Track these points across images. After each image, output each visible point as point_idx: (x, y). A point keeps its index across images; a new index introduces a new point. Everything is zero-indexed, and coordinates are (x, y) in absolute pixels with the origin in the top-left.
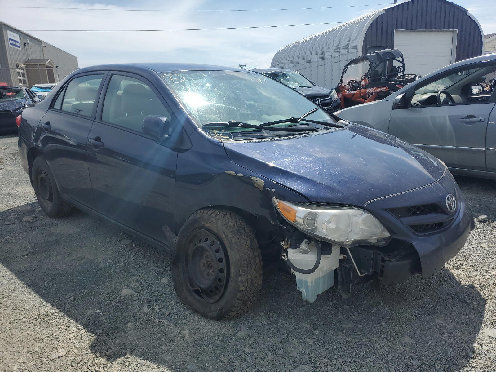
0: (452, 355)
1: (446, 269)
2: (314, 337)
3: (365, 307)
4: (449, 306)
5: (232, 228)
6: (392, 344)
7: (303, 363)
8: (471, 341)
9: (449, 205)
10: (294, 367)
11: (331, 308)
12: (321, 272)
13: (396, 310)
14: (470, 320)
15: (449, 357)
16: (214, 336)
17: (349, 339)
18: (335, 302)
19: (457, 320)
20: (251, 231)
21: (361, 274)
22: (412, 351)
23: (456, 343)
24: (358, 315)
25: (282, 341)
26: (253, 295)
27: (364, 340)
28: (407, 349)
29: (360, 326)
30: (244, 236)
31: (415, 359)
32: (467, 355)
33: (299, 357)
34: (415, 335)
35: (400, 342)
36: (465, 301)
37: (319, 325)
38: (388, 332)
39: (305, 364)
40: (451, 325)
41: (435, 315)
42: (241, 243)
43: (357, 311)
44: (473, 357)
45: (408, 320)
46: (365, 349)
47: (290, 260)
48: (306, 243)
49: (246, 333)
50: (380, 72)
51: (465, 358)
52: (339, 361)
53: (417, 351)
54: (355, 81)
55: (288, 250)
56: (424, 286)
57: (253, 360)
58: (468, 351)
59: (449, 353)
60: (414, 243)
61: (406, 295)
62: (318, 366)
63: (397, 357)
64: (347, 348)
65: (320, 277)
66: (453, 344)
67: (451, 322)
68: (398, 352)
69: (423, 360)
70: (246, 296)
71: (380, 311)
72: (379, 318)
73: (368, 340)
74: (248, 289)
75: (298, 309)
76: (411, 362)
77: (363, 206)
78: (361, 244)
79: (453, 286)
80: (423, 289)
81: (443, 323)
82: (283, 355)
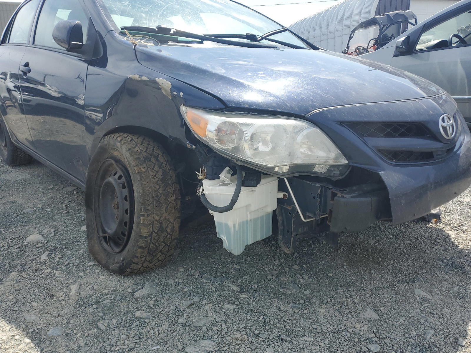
0: (432, 340)
1: (441, 230)
2: (237, 303)
3: (321, 269)
4: (438, 273)
5: (138, 154)
6: (345, 319)
7: (207, 338)
8: (464, 321)
9: (444, 128)
10: (193, 342)
11: (275, 268)
12: (248, 213)
13: (362, 275)
14: (467, 293)
15: (428, 343)
16: (106, 294)
17: (285, 309)
18: (283, 260)
19: (447, 291)
20: (167, 162)
21: (305, 219)
22: (372, 330)
23: (442, 324)
24: (309, 278)
25: (191, 305)
26: (165, 243)
27: (306, 311)
28: (366, 327)
29: (307, 292)
30: (154, 166)
31: (374, 342)
32: (456, 341)
33: (204, 329)
34: (382, 308)
35: (357, 317)
36: (462, 268)
37: (250, 288)
38: (344, 302)
39: (209, 339)
40: (437, 297)
41: (417, 283)
42: (148, 174)
43: (308, 273)
44: (464, 345)
45: (377, 288)
46: (304, 323)
47: (206, 196)
48: (228, 172)
49: (148, 292)
50: (390, 36)
51: (451, 345)
52: (260, 338)
53: (380, 332)
54: (363, 47)
55: (203, 181)
56: (407, 248)
57: (140, 328)
58: (458, 336)
59: (428, 337)
60: (382, 173)
61: (381, 257)
62: (227, 342)
63: (349, 337)
64: (277, 321)
65: (247, 221)
66: (436, 325)
67: (438, 294)
68: (350, 330)
69: (386, 344)
70: (152, 244)
71: (340, 275)
72: (336, 283)
73: (312, 311)
74: (154, 234)
75: (230, 267)
76: (368, 346)
77: (307, 115)
78: (303, 174)
79: (447, 249)
80: (405, 251)
81: (426, 294)
82: (184, 325)
